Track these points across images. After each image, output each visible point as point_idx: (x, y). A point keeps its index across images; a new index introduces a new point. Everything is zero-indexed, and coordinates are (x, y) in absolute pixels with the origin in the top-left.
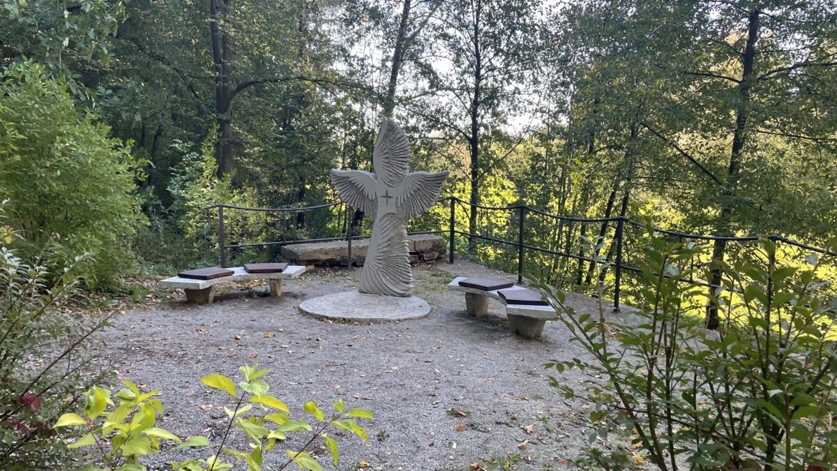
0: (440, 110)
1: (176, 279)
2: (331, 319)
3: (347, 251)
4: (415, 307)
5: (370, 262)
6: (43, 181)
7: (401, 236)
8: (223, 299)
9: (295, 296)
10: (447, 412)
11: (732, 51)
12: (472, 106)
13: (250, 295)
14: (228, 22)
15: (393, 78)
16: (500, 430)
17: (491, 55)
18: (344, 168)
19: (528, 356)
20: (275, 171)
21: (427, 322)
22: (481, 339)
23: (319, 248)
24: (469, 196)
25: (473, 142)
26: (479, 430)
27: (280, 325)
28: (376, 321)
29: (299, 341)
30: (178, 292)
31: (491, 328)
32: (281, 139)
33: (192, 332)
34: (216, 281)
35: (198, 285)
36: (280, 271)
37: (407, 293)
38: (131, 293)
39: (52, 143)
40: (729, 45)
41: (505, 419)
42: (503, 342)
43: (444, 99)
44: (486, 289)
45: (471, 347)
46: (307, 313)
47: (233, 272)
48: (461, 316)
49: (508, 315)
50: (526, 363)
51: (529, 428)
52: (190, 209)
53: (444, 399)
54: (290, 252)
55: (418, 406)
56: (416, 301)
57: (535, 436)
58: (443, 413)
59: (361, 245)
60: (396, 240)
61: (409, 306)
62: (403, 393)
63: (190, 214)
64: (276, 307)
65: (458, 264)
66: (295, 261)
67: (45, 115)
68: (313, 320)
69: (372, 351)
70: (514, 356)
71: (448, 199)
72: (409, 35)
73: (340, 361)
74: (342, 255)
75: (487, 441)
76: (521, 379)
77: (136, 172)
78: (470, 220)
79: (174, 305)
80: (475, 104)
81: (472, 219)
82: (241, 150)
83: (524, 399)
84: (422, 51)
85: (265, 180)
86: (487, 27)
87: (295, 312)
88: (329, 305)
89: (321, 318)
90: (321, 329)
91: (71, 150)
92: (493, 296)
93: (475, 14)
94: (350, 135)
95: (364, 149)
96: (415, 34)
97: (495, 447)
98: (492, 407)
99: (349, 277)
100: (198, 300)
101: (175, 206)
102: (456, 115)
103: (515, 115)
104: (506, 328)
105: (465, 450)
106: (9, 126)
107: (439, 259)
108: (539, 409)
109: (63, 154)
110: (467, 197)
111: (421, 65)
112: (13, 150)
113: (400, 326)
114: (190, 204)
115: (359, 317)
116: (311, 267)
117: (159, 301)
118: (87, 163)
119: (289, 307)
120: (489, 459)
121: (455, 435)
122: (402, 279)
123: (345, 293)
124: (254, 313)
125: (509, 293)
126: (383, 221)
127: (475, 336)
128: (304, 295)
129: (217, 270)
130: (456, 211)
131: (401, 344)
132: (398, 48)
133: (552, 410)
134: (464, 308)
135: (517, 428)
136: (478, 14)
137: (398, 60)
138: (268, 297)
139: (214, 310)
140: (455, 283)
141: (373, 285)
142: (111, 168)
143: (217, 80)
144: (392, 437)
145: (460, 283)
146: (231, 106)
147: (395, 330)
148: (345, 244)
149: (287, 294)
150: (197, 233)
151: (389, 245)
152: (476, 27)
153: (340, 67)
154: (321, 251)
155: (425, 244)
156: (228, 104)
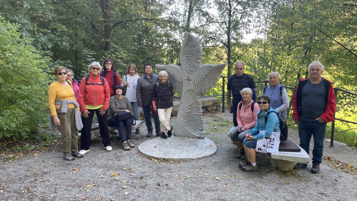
2: (156, 159)
4: (207, 147)
12: (227, 29)
15: (189, 20)
21: (216, 158)
25: (228, 47)
28: (184, 160)
38: (45, 139)
46: (142, 153)
56: (207, 141)
61: (203, 146)
68: (145, 159)
87: (136, 152)
89: (150, 158)
107: (216, 110)
113: (199, 163)
115: (173, 157)
137: (191, 11)
147: (196, 168)
155: (209, 102)
156: (110, 33)
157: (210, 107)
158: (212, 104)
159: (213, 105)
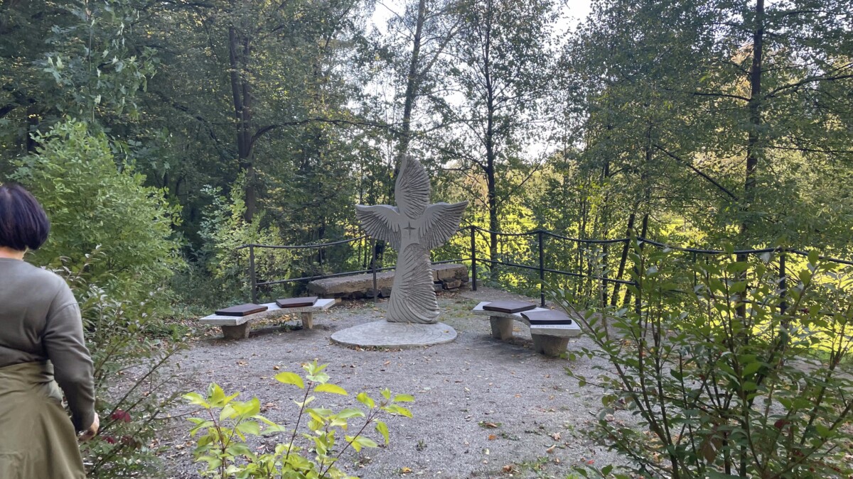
0: (455, 141)
1: (213, 317)
2: (363, 347)
3: (372, 283)
4: (442, 333)
5: (396, 292)
6: (87, 232)
7: (425, 265)
8: (258, 333)
9: (326, 329)
10: (479, 424)
11: (740, 70)
12: (486, 136)
13: (283, 329)
14: (248, 70)
15: (407, 114)
16: (530, 438)
17: (502, 86)
18: (362, 203)
19: (553, 373)
20: (297, 210)
21: (455, 346)
22: (508, 359)
23: (345, 281)
24: (488, 225)
25: (489, 171)
26: (510, 439)
27: (314, 355)
28: (405, 348)
29: (335, 369)
30: (214, 330)
31: (517, 349)
32: (301, 179)
33: (233, 365)
34: (251, 317)
35: (235, 321)
36: (311, 304)
37: (433, 320)
38: (171, 333)
39: (95, 195)
40: (736, 65)
41: (533, 428)
42: (528, 361)
43: (457, 131)
44: (510, 311)
45: (498, 367)
46: (339, 343)
47: (267, 308)
48: (487, 339)
49: (533, 335)
50: (552, 380)
51: (557, 435)
52: (219, 250)
53: (475, 413)
54: (318, 286)
55: (452, 421)
56: (443, 327)
57: (563, 442)
58: (476, 425)
59: (386, 277)
60: (421, 269)
61: (436, 331)
62: (437, 410)
63: (219, 256)
64: (308, 339)
65: (481, 291)
66: (323, 295)
67: (87, 170)
68: (346, 349)
69: (404, 374)
70: (540, 374)
71: (467, 228)
72: (420, 71)
73: (375, 385)
74: (368, 287)
75: (517, 447)
76: (547, 394)
77: (172, 217)
78: (491, 248)
79: (212, 342)
80: (490, 133)
81: (493, 247)
82: (264, 191)
83: (551, 411)
84: (435, 86)
85: (287, 219)
86: (496, 60)
87: (328, 343)
88: (359, 335)
89: (353, 347)
90: (354, 357)
91: (111, 202)
92: (517, 318)
93: (484, 48)
94: (367, 170)
95: (381, 185)
96: (427, 70)
97: (525, 452)
98: (521, 418)
99: (376, 307)
100: (234, 336)
101: (205, 248)
102: (470, 147)
103: (529, 144)
104: (531, 349)
105: (497, 455)
106: (57, 182)
107: (462, 286)
108: (566, 418)
109: (105, 205)
110: (487, 226)
111: (434, 99)
112: (60, 203)
113: (429, 351)
114: (219, 246)
115: (389, 344)
116: (339, 301)
117: (198, 338)
118: (126, 212)
119: (321, 339)
120: (520, 462)
121: (488, 443)
122: (427, 306)
123: (373, 323)
124: (289, 346)
125: (534, 314)
126: (407, 252)
127: (502, 357)
128: (334, 327)
129: (251, 306)
130: (476, 240)
131: (431, 367)
132: (410, 85)
133: (577, 420)
134: (490, 332)
135: (545, 436)
136: (487, 48)
137: (411, 96)
138: (301, 330)
139: (250, 345)
140: (479, 307)
141: (400, 314)
142: (149, 215)
143: (239, 126)
144: (430, 446)
145: (484, 307)
146: (253, 151)
147: (424, 355)
148: (370, 277)
149: (318, 327)
150: (226, 274)
151: (413, 275)
152: (486, 60)
153: (353, 105)
154: (347, 284)
155: (448, 273)
156: (250, 148)
157: (450, 280)
158: (454, 275)
159: (455, 278)
